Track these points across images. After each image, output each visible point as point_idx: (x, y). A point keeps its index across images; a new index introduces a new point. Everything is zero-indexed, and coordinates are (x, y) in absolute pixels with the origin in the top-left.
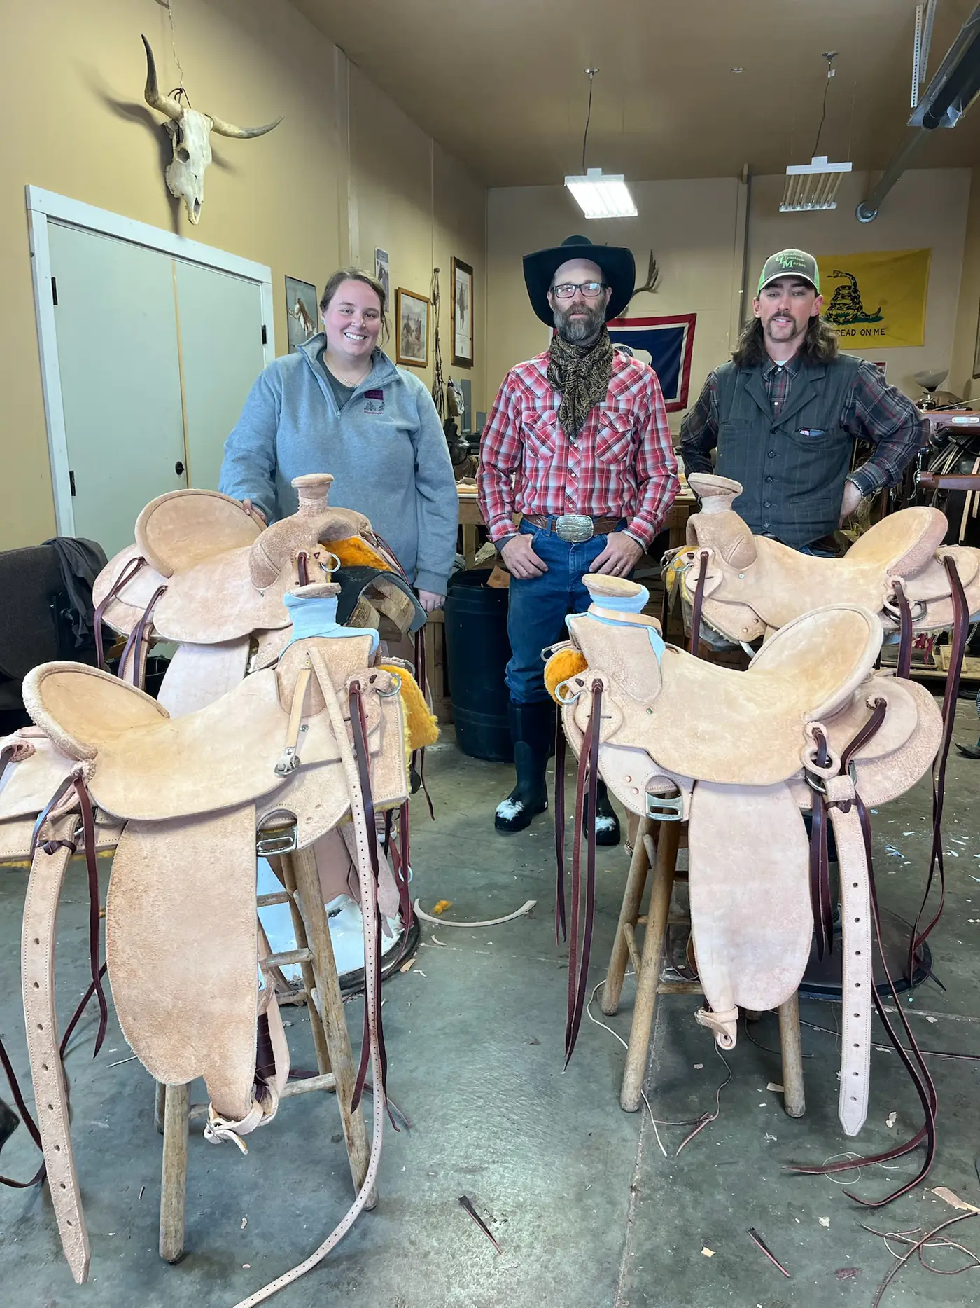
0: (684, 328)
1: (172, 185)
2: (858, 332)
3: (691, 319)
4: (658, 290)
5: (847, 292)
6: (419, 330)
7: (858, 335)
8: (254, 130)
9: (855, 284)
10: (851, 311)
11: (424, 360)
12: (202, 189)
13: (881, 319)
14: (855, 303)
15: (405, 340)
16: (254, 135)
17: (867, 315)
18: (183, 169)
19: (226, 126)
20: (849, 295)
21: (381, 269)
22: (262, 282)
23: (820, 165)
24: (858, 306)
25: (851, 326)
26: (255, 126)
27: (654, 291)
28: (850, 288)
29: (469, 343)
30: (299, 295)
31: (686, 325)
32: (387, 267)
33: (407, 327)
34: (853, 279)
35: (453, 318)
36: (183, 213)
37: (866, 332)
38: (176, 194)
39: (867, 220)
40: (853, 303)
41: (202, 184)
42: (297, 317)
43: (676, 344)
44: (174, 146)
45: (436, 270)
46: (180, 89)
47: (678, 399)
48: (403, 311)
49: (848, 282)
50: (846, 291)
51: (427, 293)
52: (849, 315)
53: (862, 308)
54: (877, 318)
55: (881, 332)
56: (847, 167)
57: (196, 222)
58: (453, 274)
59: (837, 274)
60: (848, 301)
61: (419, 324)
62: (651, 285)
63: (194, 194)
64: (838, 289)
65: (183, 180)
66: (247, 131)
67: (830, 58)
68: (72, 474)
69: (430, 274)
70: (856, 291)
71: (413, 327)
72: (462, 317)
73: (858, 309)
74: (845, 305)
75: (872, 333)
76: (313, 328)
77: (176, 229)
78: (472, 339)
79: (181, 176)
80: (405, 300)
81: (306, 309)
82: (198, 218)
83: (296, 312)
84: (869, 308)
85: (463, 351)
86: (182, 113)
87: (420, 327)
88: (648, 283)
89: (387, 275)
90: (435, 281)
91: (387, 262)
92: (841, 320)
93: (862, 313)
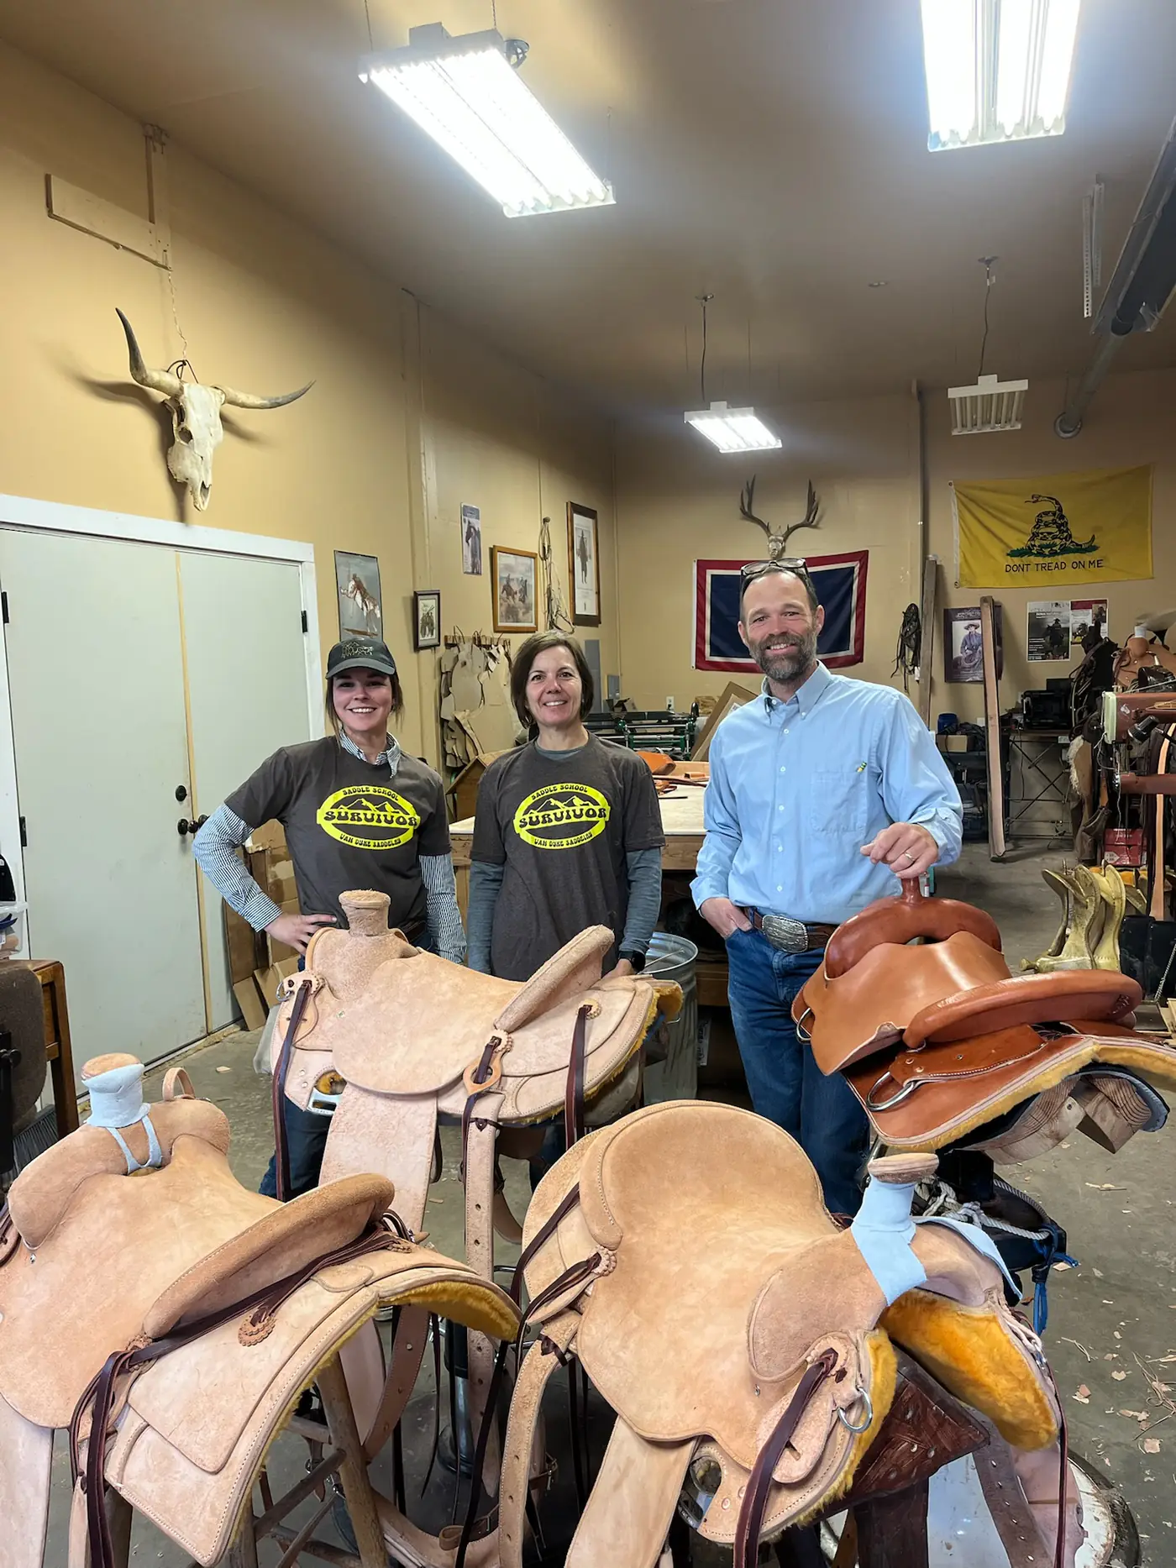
0: (854, 568)
1: (175, 469)
2: (1069, 565)
3: (862, 557)
4: (820, 526)
5: (1052, 518)
6: (524, 591)
7: (1069, 569)
8: (278, 398)
9: (1060, 509)
10: (1057, 541)
11: (533, 625)
12: (210, 471)
13: (1095, 548)
14: (1061, 532)
15: (505, 604)
16: (279, 405)
17: (1077, 545)
18: (187, 451)
19: (242, 397)
20: (1054, 522)
21: (470, 527)
22: (301, 562)
23: (988, 385)
24: (1065, 534)
25: (1060, 558)
26: (280, 393)
27: (815, 527)
28: (1054, 514)
29: (594, 597)
30: (354, 570)
31: (856, 565)
32: (477, 524)
33: (508, 589)
34: (1057, 503)
35: (572, 571)
36: (189, 498)
37: (1079, 565)
38: (179, 478)
39: (1069, 435)
40: (1060, 531)
41: (210, 465)
42: (353, 595)
43: (844, 589)
44: (175, 426)
45: (546, 520)
46: (183, 361)
47: (851, 652)
48: (501, 574)
49: (1051, 507)
50: (1050, 518)
51: (534, 548)
52: (1055, 545)
53: (1071, 536)
54: (1091, 548)
55: (1098, 563)
56: (1022, 385)
57: (204, 508)
58: (570, 521)
59: (1036, 499)
60: (1054, 530)
61: (525, 585)
62: (811, 519)
63: (201, 476)
64: (1040, 515)
65: (187, 462)
66: (269, 401)
67: (988, 262)
68: (22, 821)
69: (539, 524)
70: (1062, 517)
71: (515, 587)
72: (584, 569)
73: (1066, 538)
74: (1049, 533)
75: (1087, 565)
76: (374, 606)
77: (182, 516)
78: (598, 593)
79: (183, 459)
80: (502, 560)
81: (365, 586)
82: (206, 504)
83: (350, 590)
84: (1080, 536)
85: (586, 606)
86: (182, 389)
87: (525, 587)
88: (808, 518)
89: (478, 533)
90: (544, 532)
91: (478, 518)
92: (1047, 551)
93: (1072, 542)
